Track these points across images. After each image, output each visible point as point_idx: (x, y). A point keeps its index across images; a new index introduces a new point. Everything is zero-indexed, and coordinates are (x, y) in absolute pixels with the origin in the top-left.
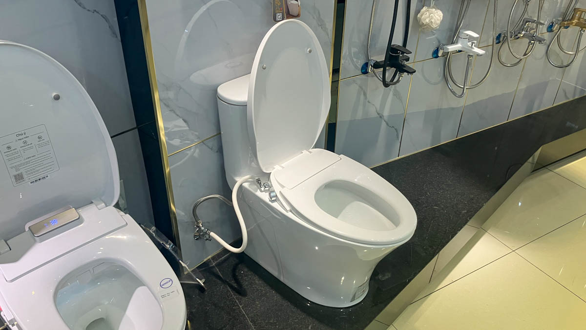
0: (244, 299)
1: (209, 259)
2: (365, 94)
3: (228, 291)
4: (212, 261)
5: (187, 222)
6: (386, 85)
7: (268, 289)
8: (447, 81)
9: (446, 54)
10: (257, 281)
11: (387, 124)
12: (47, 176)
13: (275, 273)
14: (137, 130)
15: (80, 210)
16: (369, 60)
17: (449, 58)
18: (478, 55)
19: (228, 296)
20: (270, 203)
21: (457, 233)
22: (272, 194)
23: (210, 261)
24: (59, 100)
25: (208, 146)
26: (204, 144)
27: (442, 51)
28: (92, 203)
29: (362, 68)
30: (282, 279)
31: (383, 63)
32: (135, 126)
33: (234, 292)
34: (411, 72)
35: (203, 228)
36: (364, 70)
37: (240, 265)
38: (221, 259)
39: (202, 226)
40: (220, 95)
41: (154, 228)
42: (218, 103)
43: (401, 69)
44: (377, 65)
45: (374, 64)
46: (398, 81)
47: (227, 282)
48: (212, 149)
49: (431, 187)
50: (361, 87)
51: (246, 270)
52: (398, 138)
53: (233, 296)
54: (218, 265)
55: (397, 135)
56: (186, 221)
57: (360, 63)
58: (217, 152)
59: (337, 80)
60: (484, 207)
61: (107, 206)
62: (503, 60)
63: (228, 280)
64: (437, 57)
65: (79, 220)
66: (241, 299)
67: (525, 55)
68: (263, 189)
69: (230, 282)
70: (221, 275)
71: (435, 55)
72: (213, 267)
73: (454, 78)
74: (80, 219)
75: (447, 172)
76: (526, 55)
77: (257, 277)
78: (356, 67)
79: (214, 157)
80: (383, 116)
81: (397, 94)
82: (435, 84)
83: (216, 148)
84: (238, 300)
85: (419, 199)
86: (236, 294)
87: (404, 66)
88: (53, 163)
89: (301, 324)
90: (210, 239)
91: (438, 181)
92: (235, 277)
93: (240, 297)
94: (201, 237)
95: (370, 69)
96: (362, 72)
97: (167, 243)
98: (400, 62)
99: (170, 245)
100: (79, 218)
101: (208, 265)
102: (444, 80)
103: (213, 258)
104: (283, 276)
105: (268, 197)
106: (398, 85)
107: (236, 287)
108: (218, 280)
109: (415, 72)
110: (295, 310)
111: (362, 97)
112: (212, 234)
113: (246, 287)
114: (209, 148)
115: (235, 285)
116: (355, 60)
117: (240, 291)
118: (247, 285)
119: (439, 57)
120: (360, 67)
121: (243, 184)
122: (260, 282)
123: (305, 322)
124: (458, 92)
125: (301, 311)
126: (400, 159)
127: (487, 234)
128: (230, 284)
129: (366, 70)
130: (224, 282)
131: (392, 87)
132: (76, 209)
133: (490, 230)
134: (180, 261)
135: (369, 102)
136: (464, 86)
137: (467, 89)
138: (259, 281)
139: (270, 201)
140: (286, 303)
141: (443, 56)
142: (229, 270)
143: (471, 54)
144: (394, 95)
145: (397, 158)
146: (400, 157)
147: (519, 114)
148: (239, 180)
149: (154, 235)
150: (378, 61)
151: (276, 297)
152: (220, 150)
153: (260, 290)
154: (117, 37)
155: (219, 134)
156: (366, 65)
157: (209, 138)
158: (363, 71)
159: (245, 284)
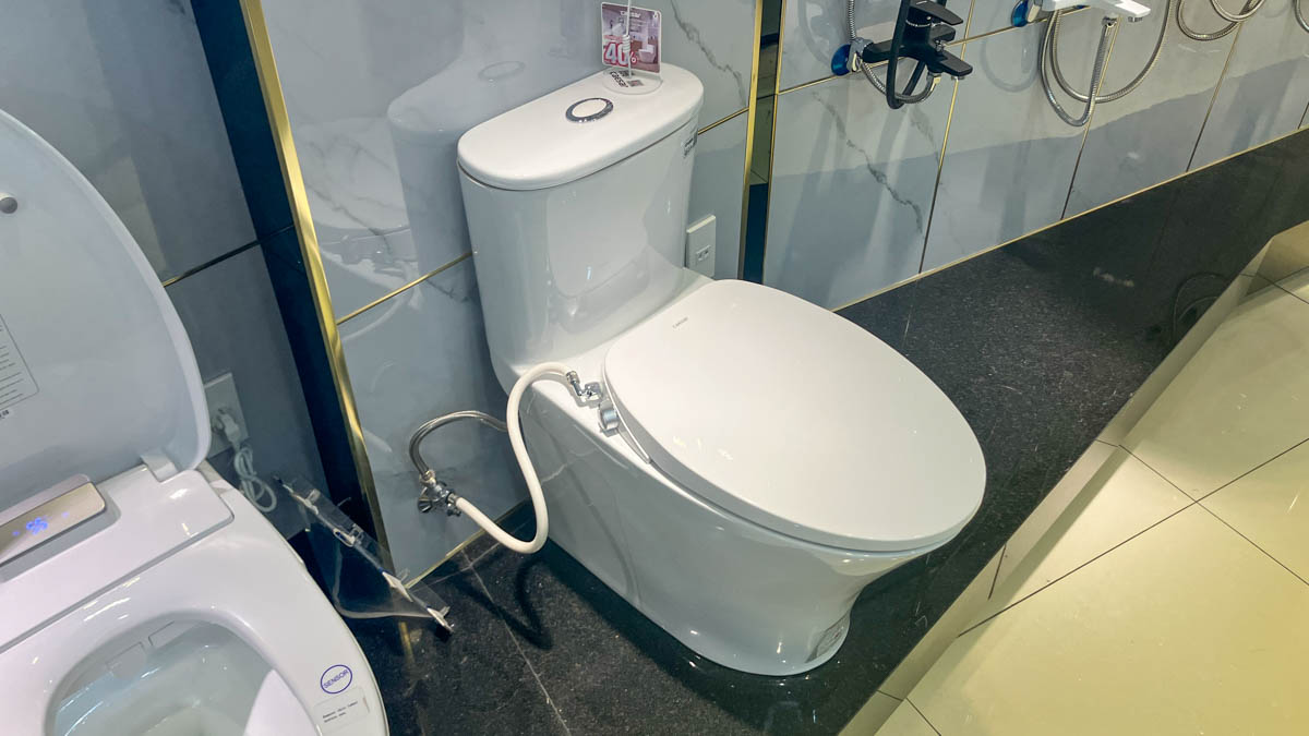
0: (546, 656)
1: (458, 553)
2: (841, 127)
3: (507, 636)
4: (466, 556)
5: (397, 475)
6: (895, 103)
7: (603, 628)
8: (1045, 85)
9: (1046, 17)
10: (577, 608)
11: (895, 196)
12: (7, 412)
13: (620, 589)
14: (258, 248)
15: (107, 487)
16: (852, 40)
17: (1055, 22)
18: (1130, 19)
19: (506, 649)
20: (602, 436)
21: (1064, 473)
22: (607, 416)
23: (462, 558)
24: (17, 211)
25: (440, 289)
26: (431, 283)
27: (1038, 8)
28: (141, 463)
29: (835, 60)
30: (637, 603)
31: (889, 49)
32: (255, 238)
33: (520, 637)
34: (960, 71)
35: (438, 488)
36: (840, 66)
37: (534, 568)
38: (487, 552)
39: (437, 483)
40: (463, 161)
41: (315, 494)
42: (462, 183)
43: (935, 62)
44: (871, 54)
45: (865, 50)
46: (926, 94)
47: (503, 612)
48: (450, 294)
49: (1001, 351)
50: (830, 109)
51: (549, 579)
52: (920, 228)
53: (519, 648)
54: (482, 567)
55: (919, 221)
56: (395, 472)
57: (830, 46)
58: (466, 299)
59: (771, 93)
60: (1131, 401)
61: (180, 469)
62: (1188, 21)
63: (505, 608)
64: (1023, 23)
65: (106, 515)
66: (538, 656)
67: (1246, 10)
68: (584, 398)
69: (510, 613)
70: (489, 595)
71: (1018, 20)
72: (469, 573)
73: (1067, 77)
74: (109, 510)
75: (1039, 310)
76: (1249, 11)
77: (576, 598)
78: (820, 58)
79: (457, 312)
80: (884, 176)
81: (919, 122)
82: (1017, 89)
83: (461, 291)
84: (531, 659)
85: (970, 384)
86: (528, 644)
87: (941, 55)
88: (17, 378)
89: (686, 721)
90: (458, 513)
91: (1017, 336)
92: (522, 598)
93: (536, 651)
94: (435, 507)
95: (854, 62)
96: (833, 71)
97: (349, 530)
98: (932, 45)
99: (356, 534)
100: (105, 510)
101: (457, 568)
102: (1038, 77)
103: (469, 549)
104: (640, 597)
105: (598, 420)
106: (923, 104)
107: (525, 624)
108: (482, 609)
109: (970, 71)
110: (669, 682)
111: (833, 134)
112: (462, 503)
113: (550, 625)
114: (445, 292)
115: (523, 620)
116: (817, 39)
117: (536, 636)
118: (553, 620)
119: (1027, 22)
120: (830, 57)
121: (535, 385)
122: (584, 611)
123: (695, 715)
124: (1075, 111)
125: (683, 685)
126: (922, 280)
127: (1131, 459)
128: (510, 616)
129: (845, 64)
130: (496, 611)
131: (908, 107)
132: (94, 485)
133: (1139, 448)
134: (384, 574)
135: (850, 144)
136: (1090, 97)
137: (1096, 102)
138: (580, 609)
139: (602, 431)
140: (648, 667)
141: (1038, 20)
142: (510, 578)
143: (1112, 16)
144: (913, 124)
145: (917, 276)
146: (923, 274)
147: (1216, 154)
148: (525, 373)
149: (317, 512)
150: (876, 41)
151: (624, 649)
152: (473, 296)
153: (584, 630)
154: (183, 11)
155: (468, 256)
156: (845, 51)
157: (445, 268)
158: (836, 67)
159: (548, 616)
